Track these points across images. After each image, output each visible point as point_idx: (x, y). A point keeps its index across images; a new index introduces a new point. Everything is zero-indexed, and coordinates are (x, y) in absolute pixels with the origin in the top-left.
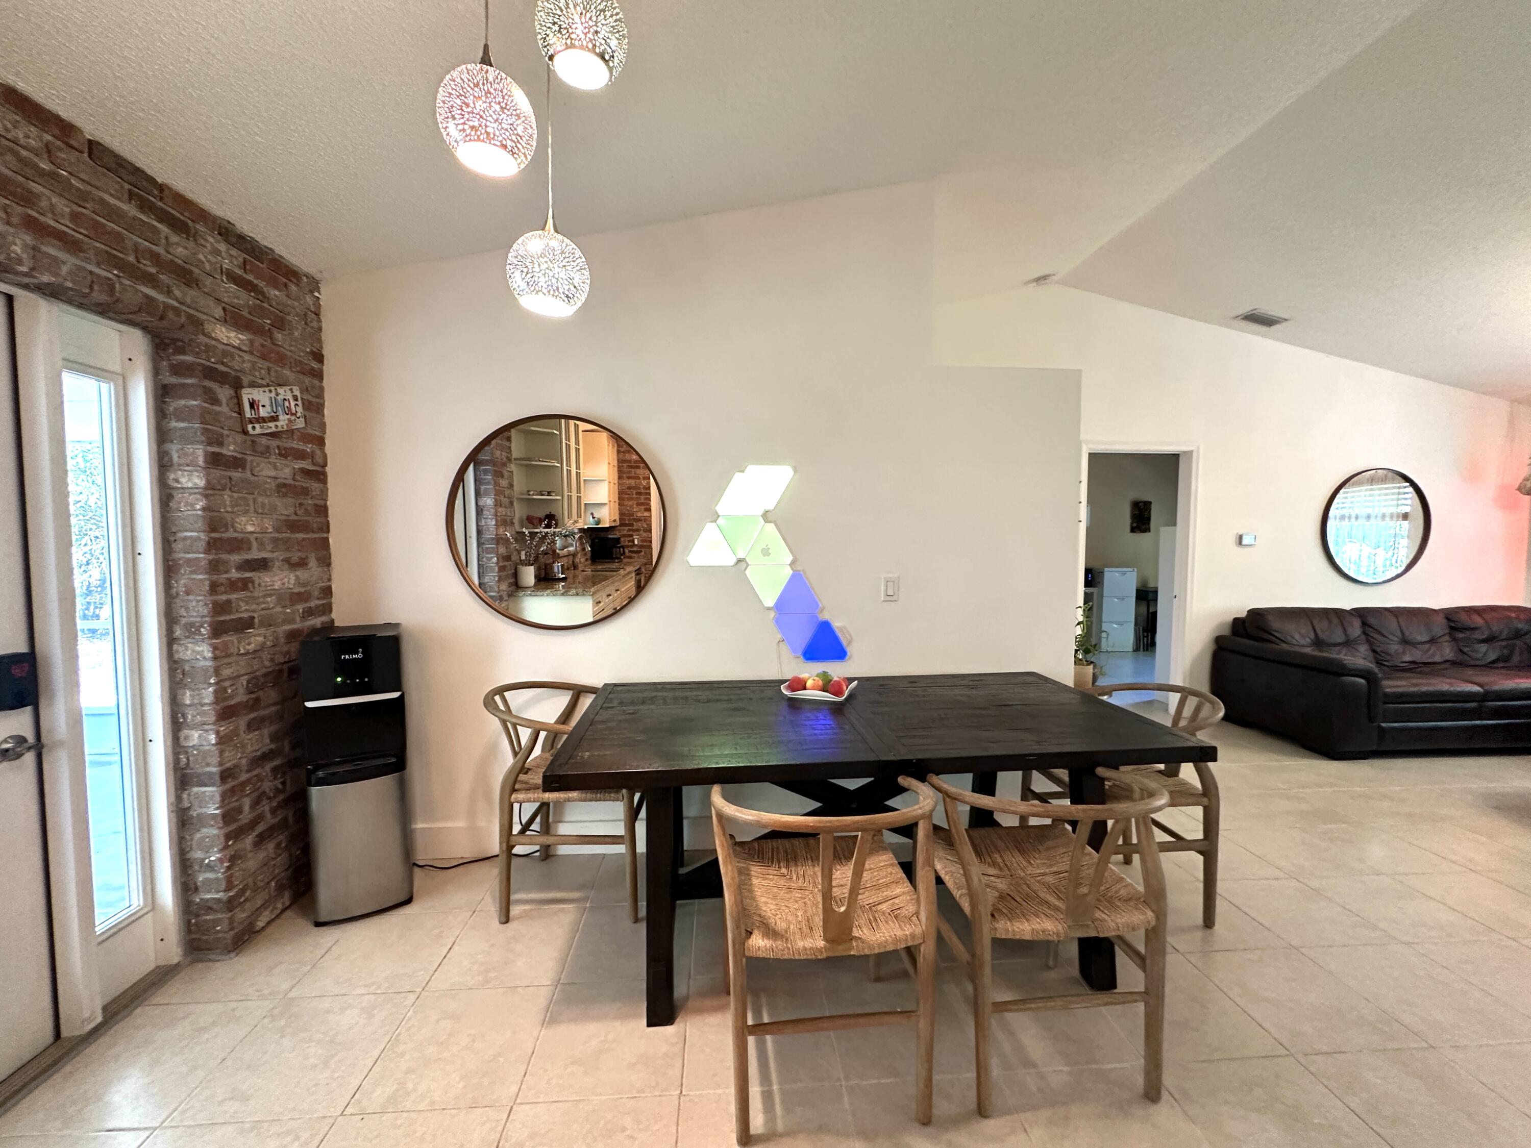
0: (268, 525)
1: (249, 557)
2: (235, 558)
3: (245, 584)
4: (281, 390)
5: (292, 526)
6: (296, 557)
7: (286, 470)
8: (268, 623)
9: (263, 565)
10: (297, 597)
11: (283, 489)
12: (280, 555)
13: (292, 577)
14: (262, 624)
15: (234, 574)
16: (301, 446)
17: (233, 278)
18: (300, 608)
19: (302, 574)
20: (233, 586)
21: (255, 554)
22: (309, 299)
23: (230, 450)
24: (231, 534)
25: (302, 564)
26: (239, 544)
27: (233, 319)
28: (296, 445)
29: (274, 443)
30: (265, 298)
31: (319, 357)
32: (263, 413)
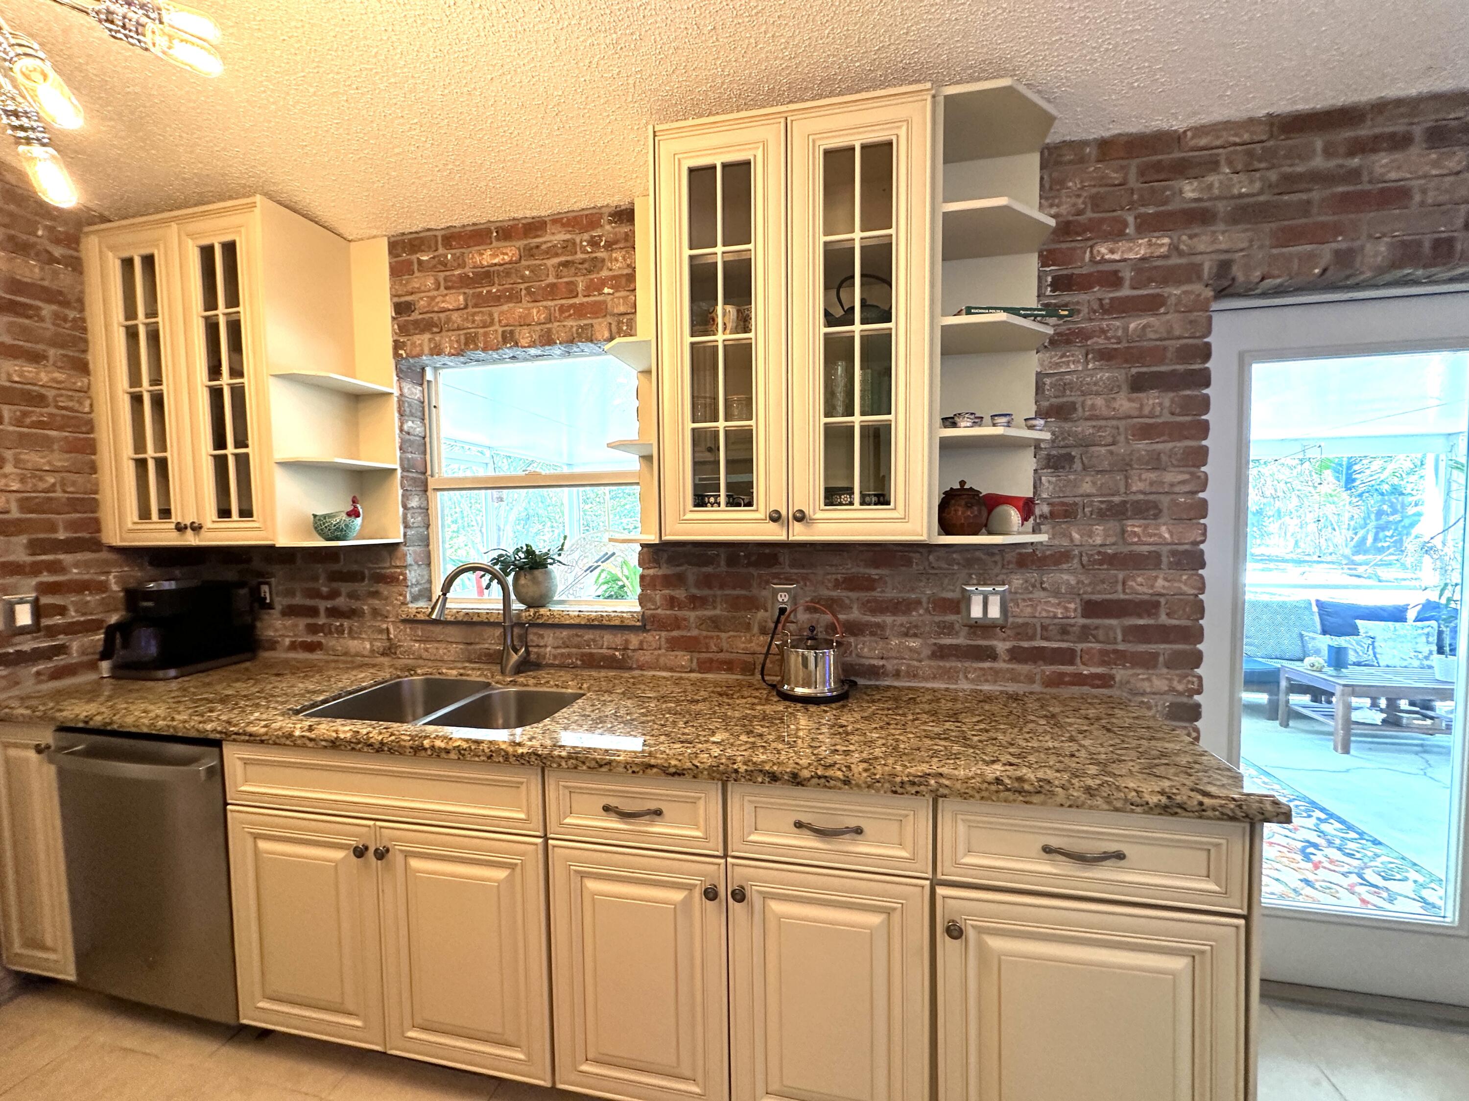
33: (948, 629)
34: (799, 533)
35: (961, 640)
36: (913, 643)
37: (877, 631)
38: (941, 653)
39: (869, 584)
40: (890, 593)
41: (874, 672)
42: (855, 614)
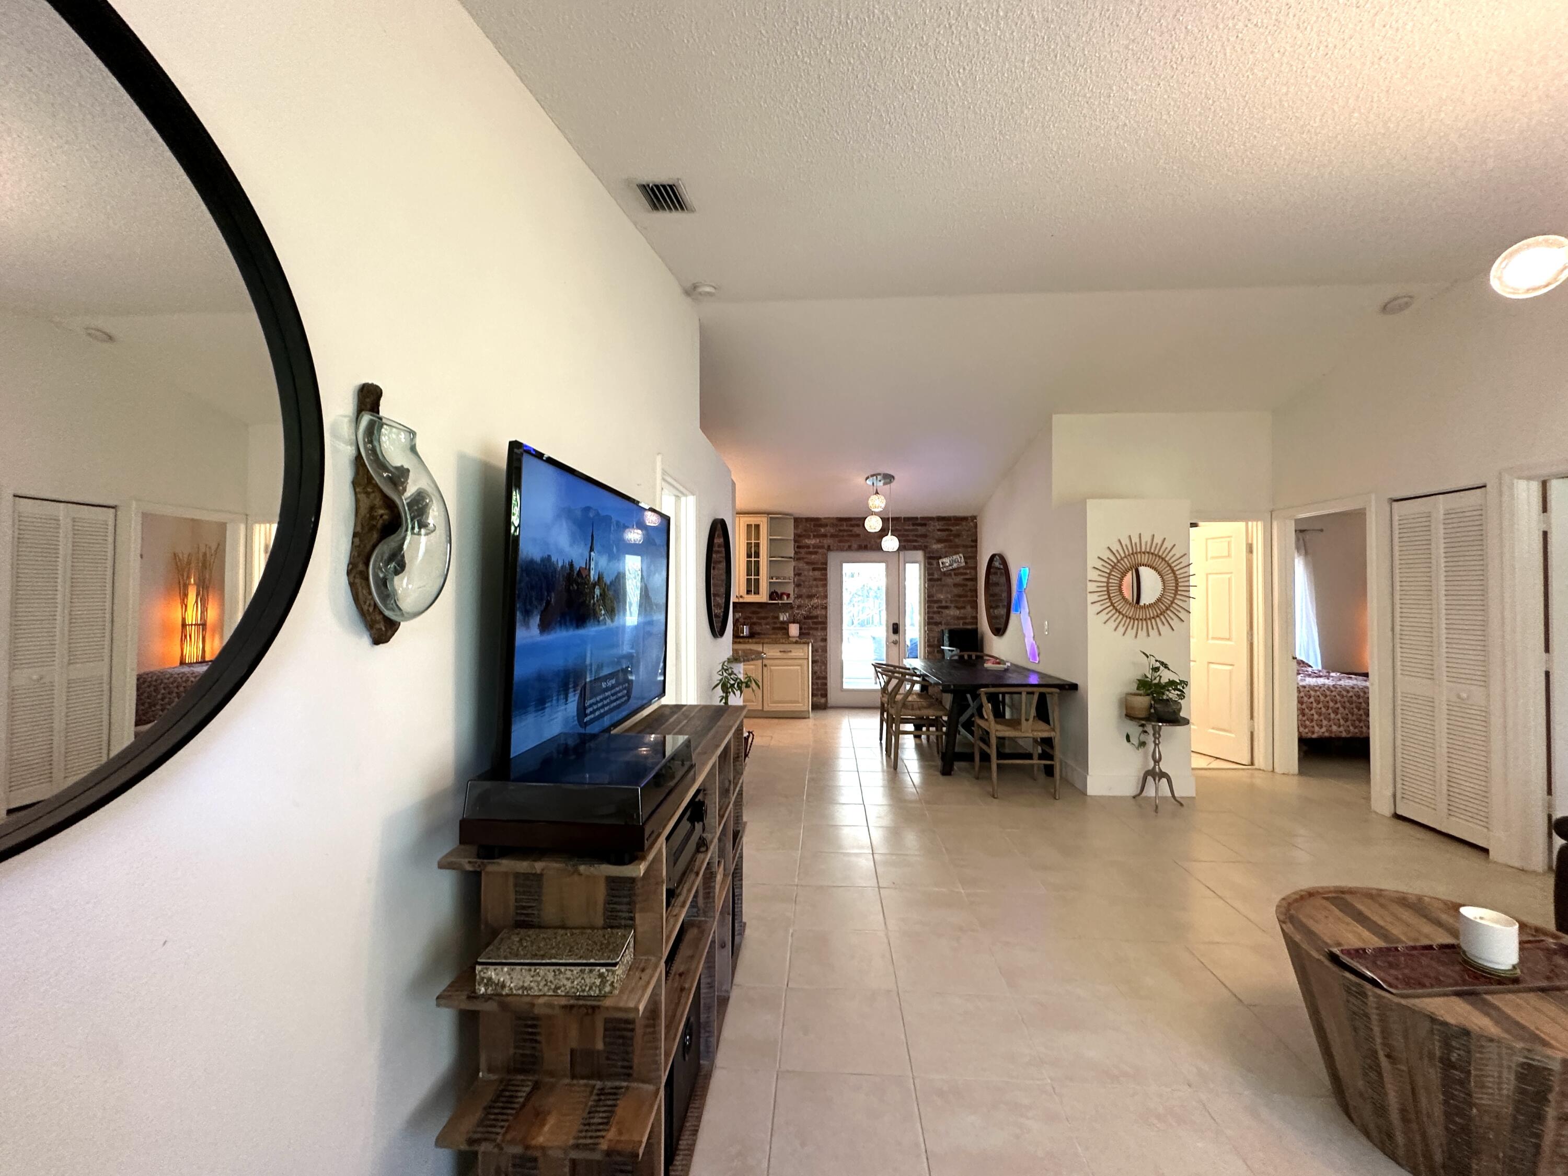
0: (949, 596)
1: (940, 605)
2: (936, 605)
3: (939, 612)
4: (955, 557)
5: (960, 596)
6: (960, 605)
7: (959, 579)
8: (947, 624)
9: (946, 607)
10: (958, 618)
11: (956, 585)
12: (953, 605)
13: (958, 612)
14: (945, 624)
15: (936, 609)
16: (965, 571)
17: (939, 530)
18: (961, 622)
19: (962, 611)
20: (934, 613)
21: (944, 604)
22: (971, 524)
23: (936, 576)
24: (935, 598)
25: (964, 608)
26: (939, 601)
27: (939, 541)
28: (962, 571)
29: (953, 573)
30: (951, 531)
31: (976, 541)
32: (947, 564)
33: (775, 623)
34: (741, 600)
35: (778, 625)
36: (768, 627)
37: (760, 624)
38: (774, 629)
39: (758, 613)
40: (763, 615)
41: (759, 634)
42: (755, 620)
